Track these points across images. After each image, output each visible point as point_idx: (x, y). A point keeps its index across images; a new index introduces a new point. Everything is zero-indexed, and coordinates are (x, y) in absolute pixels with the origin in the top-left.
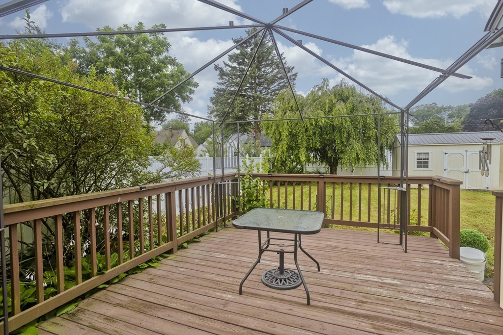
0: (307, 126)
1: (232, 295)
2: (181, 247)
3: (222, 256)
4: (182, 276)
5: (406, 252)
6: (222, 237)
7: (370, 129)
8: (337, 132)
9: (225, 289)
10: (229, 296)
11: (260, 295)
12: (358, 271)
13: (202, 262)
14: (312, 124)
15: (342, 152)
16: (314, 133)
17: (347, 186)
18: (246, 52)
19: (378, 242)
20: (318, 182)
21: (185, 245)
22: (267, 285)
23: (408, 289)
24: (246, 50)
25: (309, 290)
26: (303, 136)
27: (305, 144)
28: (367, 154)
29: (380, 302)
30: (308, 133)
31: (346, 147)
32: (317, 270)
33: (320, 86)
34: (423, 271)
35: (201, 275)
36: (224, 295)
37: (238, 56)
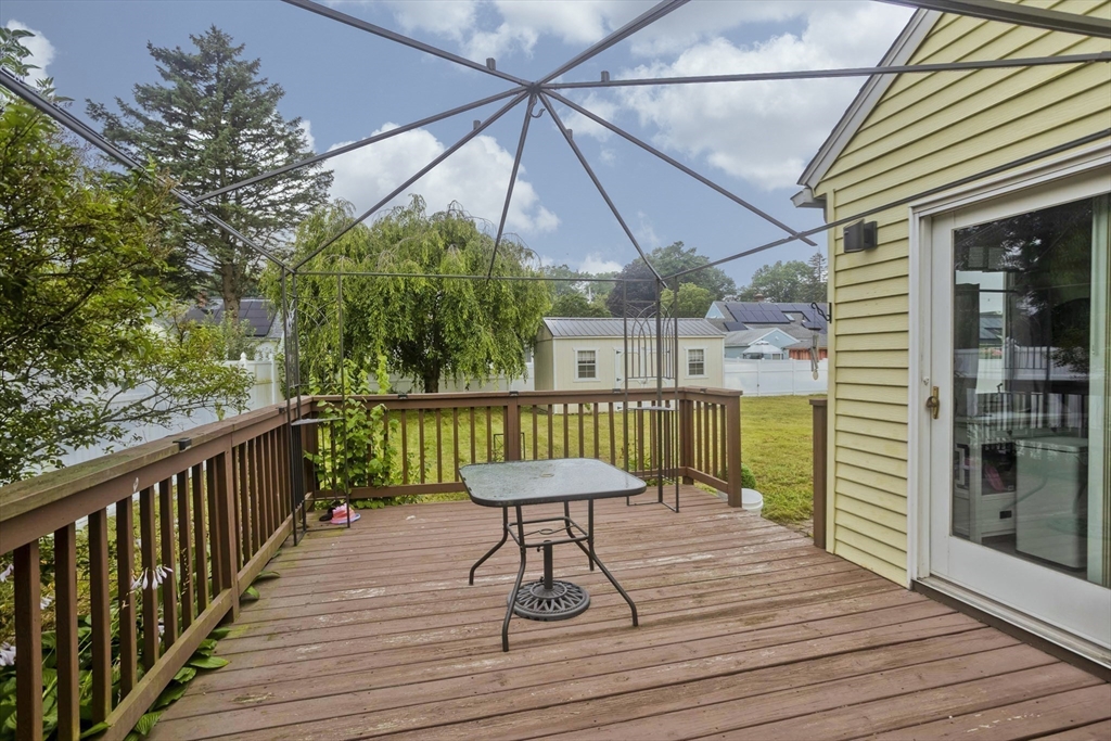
0: (388, 292)
1: (491, 658)
2: (245, 601)
3: (373, 592)
4: (328, 663)
5: (678, 511)
6: (326, 554)
7: (507, 306)
8: (448, 307)
9: (464, 653)
10: (487, 662)
11: (544, 640)
12: (645, 554)
13: (341, 619)
14: (397, 289)
15: (458, 349)
16: (403, 309)
17: (464, 418)
18: (194, 91)
19: (628, 504)
20: (506, 407)
21: (252, 591)
22: (537, 619)
23: (730, 561)
24: (194, 86)
25: (634, 600)
26: (380, 314)
27: (383, 332)
28: (502, 353)
29: (718, 589)
30: (390, 308)
31: (465, 338)
32: (589, 568)
33: (405, 209)
34: (720, 533)
35: (374, 644)
36: (475, 664)
37: (173, 97)
